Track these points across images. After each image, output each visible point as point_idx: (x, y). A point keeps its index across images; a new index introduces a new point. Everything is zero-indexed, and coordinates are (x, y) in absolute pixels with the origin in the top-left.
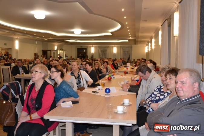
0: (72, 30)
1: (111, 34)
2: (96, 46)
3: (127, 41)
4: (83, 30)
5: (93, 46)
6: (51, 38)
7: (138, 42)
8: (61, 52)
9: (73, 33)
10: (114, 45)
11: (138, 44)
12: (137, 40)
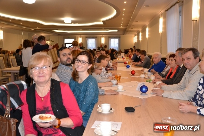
0: (62, 19)
1: (102, 23)
2: (84, 37)
3: (116, 31)
4: (73, 19)
5: (80, 37)
6: (38, 28)
7: (127, 31)
8: (49, 43)
9: (63, 22)
10: (102, 36)
11: (126, 34)
12: (127, 29)
